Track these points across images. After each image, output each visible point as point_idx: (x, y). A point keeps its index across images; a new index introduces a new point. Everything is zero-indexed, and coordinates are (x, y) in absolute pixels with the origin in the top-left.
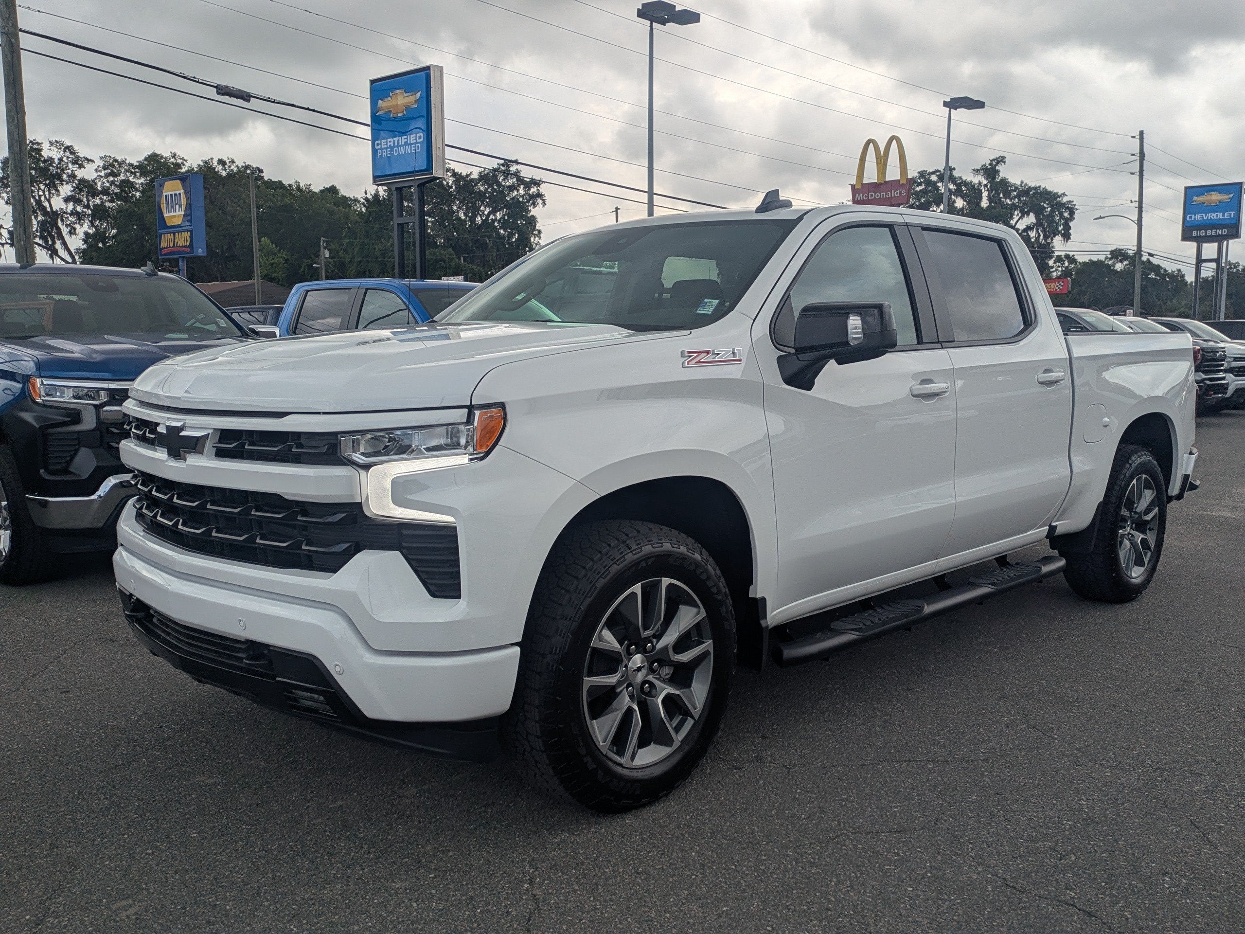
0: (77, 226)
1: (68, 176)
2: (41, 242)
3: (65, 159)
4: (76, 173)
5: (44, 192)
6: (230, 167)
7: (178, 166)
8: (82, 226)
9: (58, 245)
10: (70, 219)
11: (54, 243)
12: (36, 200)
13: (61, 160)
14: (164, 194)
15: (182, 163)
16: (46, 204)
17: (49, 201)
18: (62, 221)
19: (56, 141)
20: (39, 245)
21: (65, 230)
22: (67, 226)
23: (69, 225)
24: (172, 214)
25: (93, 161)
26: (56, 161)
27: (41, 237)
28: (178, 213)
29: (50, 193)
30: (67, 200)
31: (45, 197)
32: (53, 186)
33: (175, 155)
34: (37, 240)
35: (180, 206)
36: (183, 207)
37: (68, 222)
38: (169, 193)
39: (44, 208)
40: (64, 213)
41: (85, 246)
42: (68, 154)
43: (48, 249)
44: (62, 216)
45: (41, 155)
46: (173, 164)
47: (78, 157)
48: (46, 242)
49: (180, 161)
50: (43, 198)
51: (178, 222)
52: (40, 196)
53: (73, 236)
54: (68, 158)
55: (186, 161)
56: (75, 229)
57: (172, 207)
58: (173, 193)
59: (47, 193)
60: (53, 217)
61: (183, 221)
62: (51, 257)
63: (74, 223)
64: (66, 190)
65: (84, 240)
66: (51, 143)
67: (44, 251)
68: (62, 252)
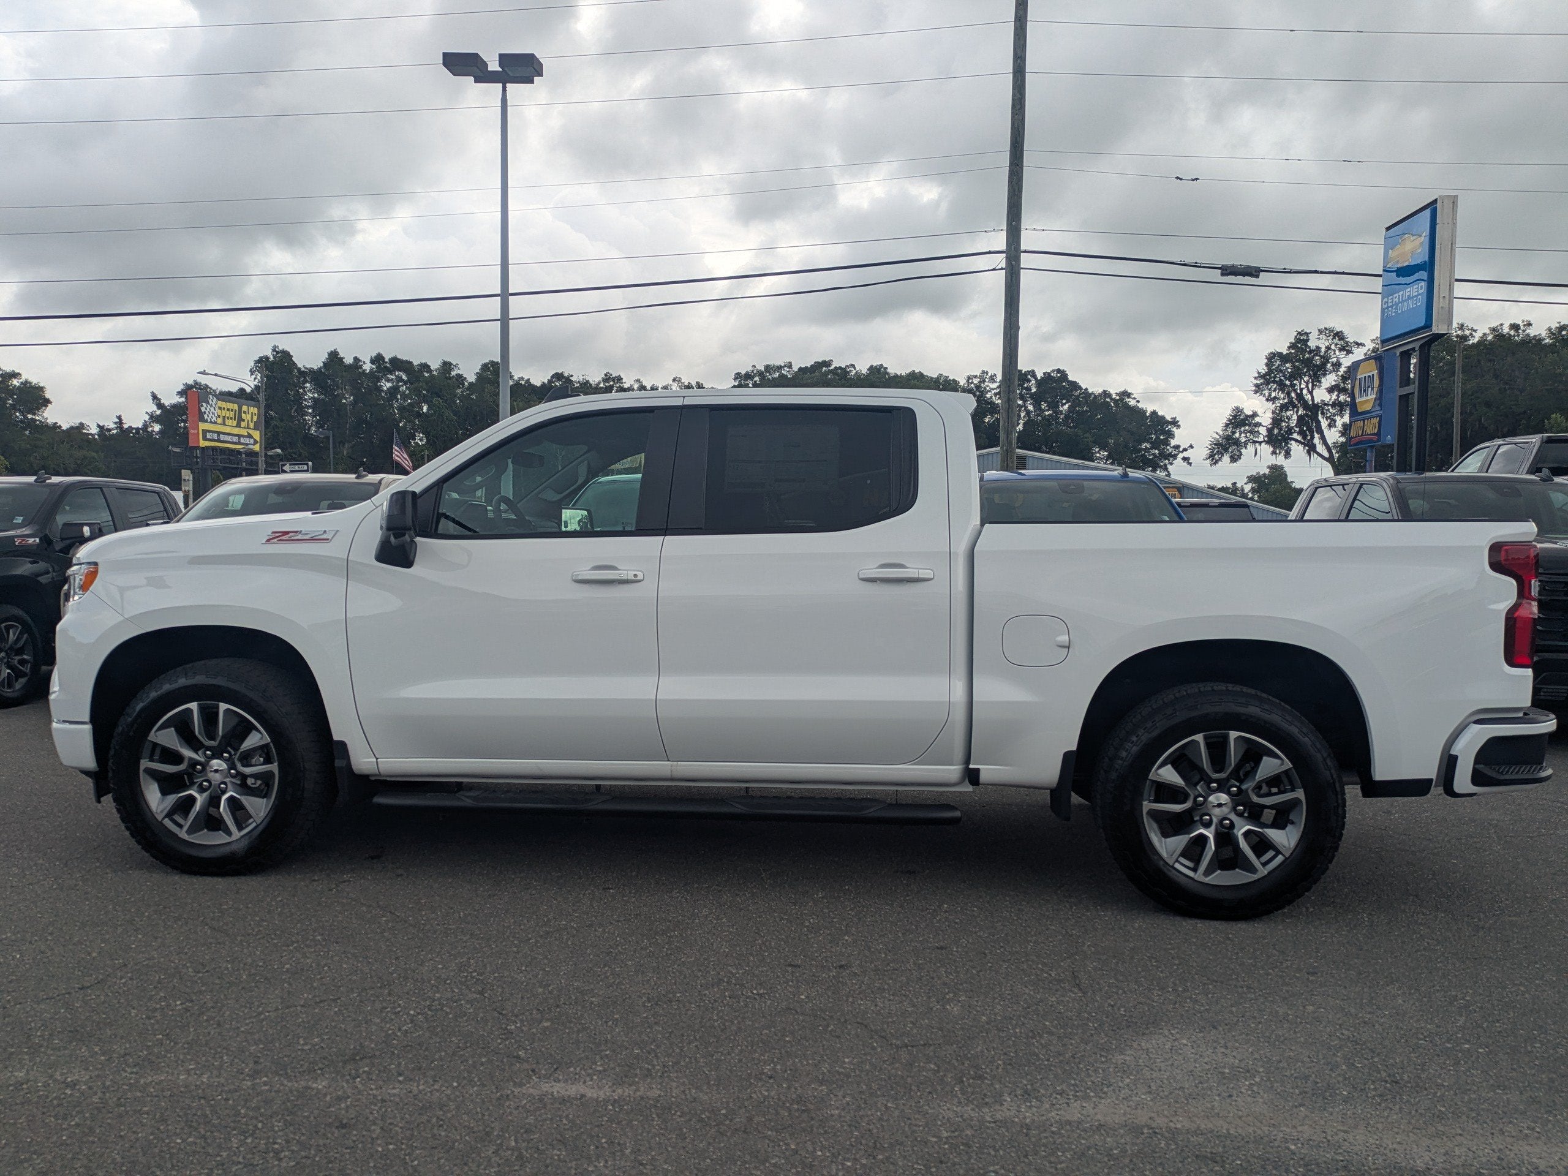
0: (1338, 418)
1: (1333, 365)
2: (1299, 438)
3: (1333, 347)
4: (1341, 361)
5: (1307, 383)
6: (1524, 331)
7: (1464, 338)
8: (1342, 417)
9: (1317, 440)
10: (1331, 410)
11: (1313, 437)
12: (1297, 394)
13: (1328, 348)
14: (1358, 377)
15: (1471, 334)
16: (1308, 397)
17: (1311, 393)
18: (1323, 413)
19: (1326, 329)
20: (1296, 441)
21: (1324, 423)
22: (1327, 418)
23: (1329, 417)
24: (1365, 398)
25: (1363, 345)
26: (1323, 350)
27: (1299, 433)
28: (1370, 397)
29: (1313, 385)
30: (1330, 390)
31: (1308, 389)
32: (1316, 379)
33: (1462, 325)
34: (1295, 436)
35: (1372, 389)
36: (1375, 390)
37: (1329, 415)
38: (1363, 376)
39: (1305, 402)
40: (1326, 404)
41: (1343, 439)
42: (1336, 340)
43: (1305, 445)
44: (1323, 408)
45: (1307, 346)
46: (1457, 336)
47: (1347, 342)
48: (1304, 437)
49: (1467, 332)
50: (1305, 392)
51: (1368, 407)
52: (1301, 390)
53: (1333, 429)
54: (1336, 345)
55: (1475, 331)
56: (1335, 421)
57: (1365, 391)
58: (1367, 375)
59: (1310, 386)
60: (1314, 410)
61: (1374, 406)
62: (1309, 453)
63: (1334, 415)
64: (1330, 380)
65: (1340, 432)
66: (1320, 332)
67: (1301, 447)
68: (1320, 448)
